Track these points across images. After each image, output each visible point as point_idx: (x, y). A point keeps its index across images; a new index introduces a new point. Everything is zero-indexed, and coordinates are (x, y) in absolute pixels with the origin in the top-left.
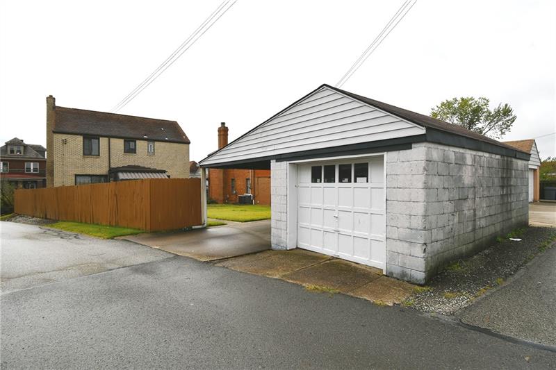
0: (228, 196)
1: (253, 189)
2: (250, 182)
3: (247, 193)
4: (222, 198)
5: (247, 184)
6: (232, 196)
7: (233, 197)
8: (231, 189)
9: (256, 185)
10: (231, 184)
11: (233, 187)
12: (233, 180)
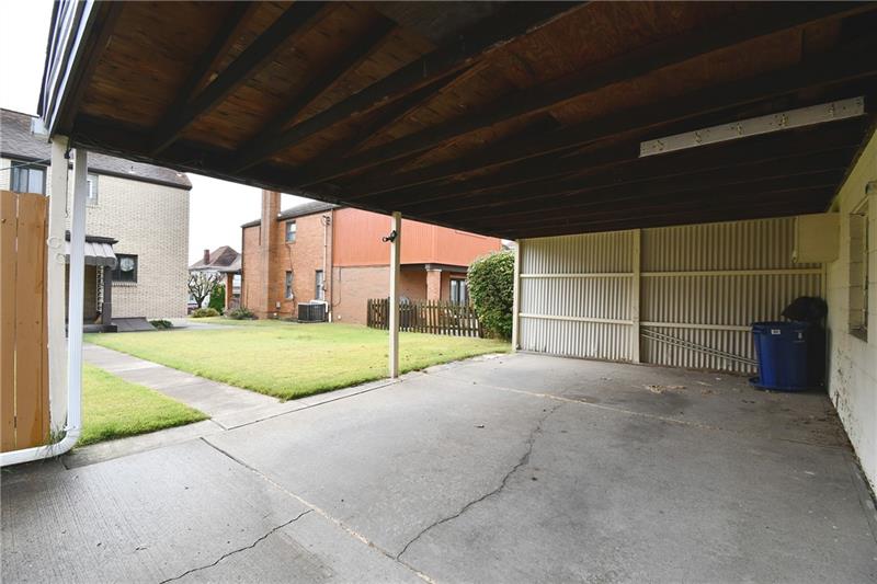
0: (278, 305)
1: (330, 291)
2: (322, 277)
3: (317, 298)
4: (265, 308)
5: (317, 280)
6: (286, 305)
7: (289, 307)
8: (285, 291)
9: (336, 283)
10: (285, 281)
11: (289, 287)
12: (289, 273)
